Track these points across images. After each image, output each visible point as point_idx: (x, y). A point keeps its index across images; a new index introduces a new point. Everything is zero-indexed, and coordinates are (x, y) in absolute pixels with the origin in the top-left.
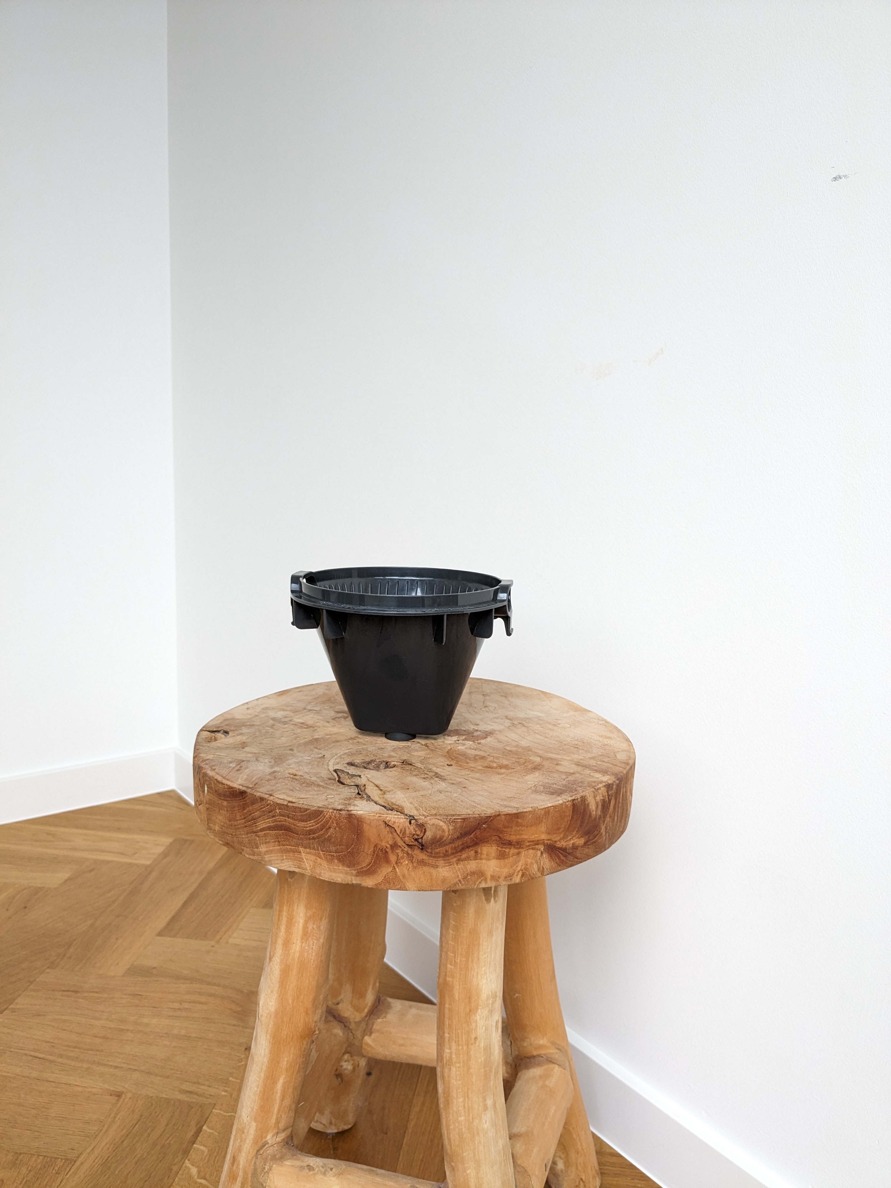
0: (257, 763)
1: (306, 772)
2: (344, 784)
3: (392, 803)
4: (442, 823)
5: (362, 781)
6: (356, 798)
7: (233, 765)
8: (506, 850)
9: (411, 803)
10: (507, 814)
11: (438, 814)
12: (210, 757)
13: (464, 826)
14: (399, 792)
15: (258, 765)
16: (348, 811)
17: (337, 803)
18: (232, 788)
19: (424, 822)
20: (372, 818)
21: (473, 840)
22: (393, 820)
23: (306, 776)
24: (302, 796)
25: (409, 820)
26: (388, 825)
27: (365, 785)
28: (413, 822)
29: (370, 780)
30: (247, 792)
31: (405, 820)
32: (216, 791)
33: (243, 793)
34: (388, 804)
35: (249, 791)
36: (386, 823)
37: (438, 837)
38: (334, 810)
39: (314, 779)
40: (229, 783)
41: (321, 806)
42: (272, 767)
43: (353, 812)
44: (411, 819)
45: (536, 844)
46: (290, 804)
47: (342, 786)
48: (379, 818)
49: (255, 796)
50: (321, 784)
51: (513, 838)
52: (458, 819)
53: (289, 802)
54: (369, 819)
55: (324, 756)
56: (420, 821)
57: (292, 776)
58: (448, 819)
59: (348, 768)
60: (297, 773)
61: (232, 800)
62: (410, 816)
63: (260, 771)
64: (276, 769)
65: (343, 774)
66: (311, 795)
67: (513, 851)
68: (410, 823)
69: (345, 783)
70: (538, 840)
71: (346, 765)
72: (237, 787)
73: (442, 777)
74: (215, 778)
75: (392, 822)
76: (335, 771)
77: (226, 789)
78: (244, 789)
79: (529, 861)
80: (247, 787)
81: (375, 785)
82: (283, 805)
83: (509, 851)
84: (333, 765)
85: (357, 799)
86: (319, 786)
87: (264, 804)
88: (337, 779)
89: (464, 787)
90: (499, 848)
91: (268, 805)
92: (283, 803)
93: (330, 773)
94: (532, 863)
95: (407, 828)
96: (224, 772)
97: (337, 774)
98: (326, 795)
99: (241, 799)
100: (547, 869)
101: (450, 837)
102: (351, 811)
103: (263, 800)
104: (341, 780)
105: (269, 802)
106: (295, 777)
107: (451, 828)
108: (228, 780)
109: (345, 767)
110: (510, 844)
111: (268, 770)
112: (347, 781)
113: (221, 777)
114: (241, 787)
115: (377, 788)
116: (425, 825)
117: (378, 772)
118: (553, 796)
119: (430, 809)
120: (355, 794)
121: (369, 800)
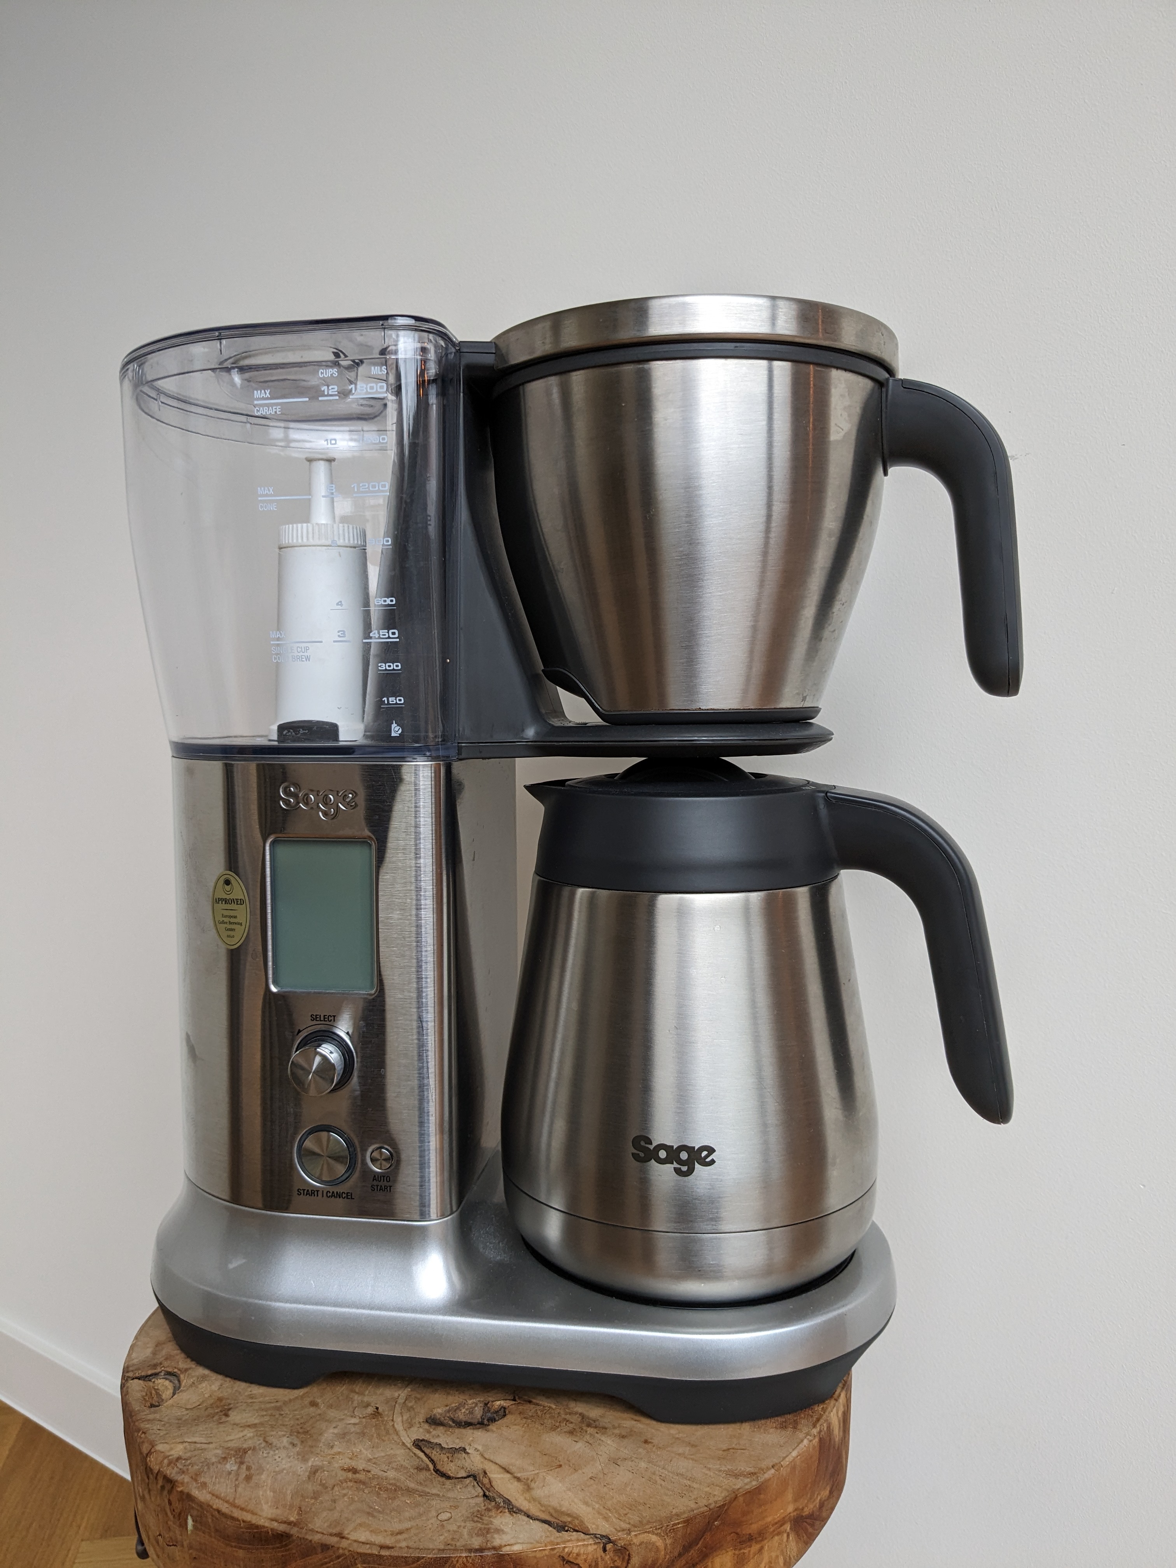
0: (272, 1453)
1: (370, 1460)
2: (449, 1478)
3: (556, 1510)
4: (654, 1538)
5: (474, 1462)
6: (489, 1510)
7: (231, 1466)
8: (745, 1551)
9: (586, 1503)
10: (746, 1493)
11: (645, 1522)
12: (178, 1450)
13: (688, 1532)
14: (549, 1478)
15: (277, 1457)
16: (494, 1548)
17: (465, 1532)
18: (257, 1527)
19: (627, 1543)
20: (539, 1555)
21: (702, 1551)
22: (576, 1551)
23: (375, 1471)
24: (398, 1527)
25: (602, 1545)
26: (568, 1562)
27: (485, 1473)
28: (609, 1546)
29: (487, 1456)
30: (292, 1535)
31: (595, 1547)
32: (217, 1531)
33: (280, 1539)
34: (551, 1515)
35: (294, 1531)
36: (563, 1559)
37: (650, 1562)
38: (470, 1551)
39: (391, 1474)
40: (248, 1517)
41: (442, 1547)
42: (303, 1458)
43: (506, 1550)
44: (605, 1541)
45: (781, 1526)
46: (384, 1553)
47: (448, 1482)
48: (553, 1552)
49: (311, 1541)
50: (412, 1485)
51: (754, 1528)
52: (679, 1523)
53: (382, 1547)
54: (535, 1557)
55: (377, 1408)
56: (621, 1543)
57: (350, 1475)
58: (663, 1529)
59: (434, 1432)
60: (353, 1464)
62: (602, 1536)
63: (288, 1473)
64: (314, 1461)
65: (434, 1452)
66: (411, 1519)
67: (755, 1547)
68: (605, 1550)
69: (452, 1475)
70: (784, 1518)
71: (426, 1426)
72: (267, 1524)
73: (597, 1423)
74: (214, 1507)
75: (575, 1555)
76: (418, 1444)
77: (242, 1528)
78: (282, 1528)
79: (774, 1554)
80: (290, 1523)
81: (503, 1468)
82: (371, 1555)
83: (749, 1551)
84: (405, 1430)
85: (493, 1513)
86: (409, 1491)
87: (331, 1556)
88: (431, 1467)
89: (646, 1442)
90: (737, 1552)
91: (338, 1557)
92: (369, 1551)
93: (411, 1454)
94: (777, 1557)
95: (600, 1559)
96: (224, 1488)
97: (423, 1452)
98: (434, 1514)
99: (278, 1548)
100: (794, 1557)
101: (668, 1557)
102: (500, 1547)
103: (328, 1548)
104: (439, 1467)
105: (341, 1551)
106: (357, 1475)
107: (669, 1541)
108: (242, 1509)
109: (429, 1432)
110: (751, 1539)
111: (302, 1469)
112: (450, 1468)
113: (226, 1505)
114: (275, 1525)
115: (508, 1476)
116: (629, 1548)
117: (489, 1434)
118: (788, 1432)
119: (625, 1512)
120: (481, 1500)
121: (513, 1510)
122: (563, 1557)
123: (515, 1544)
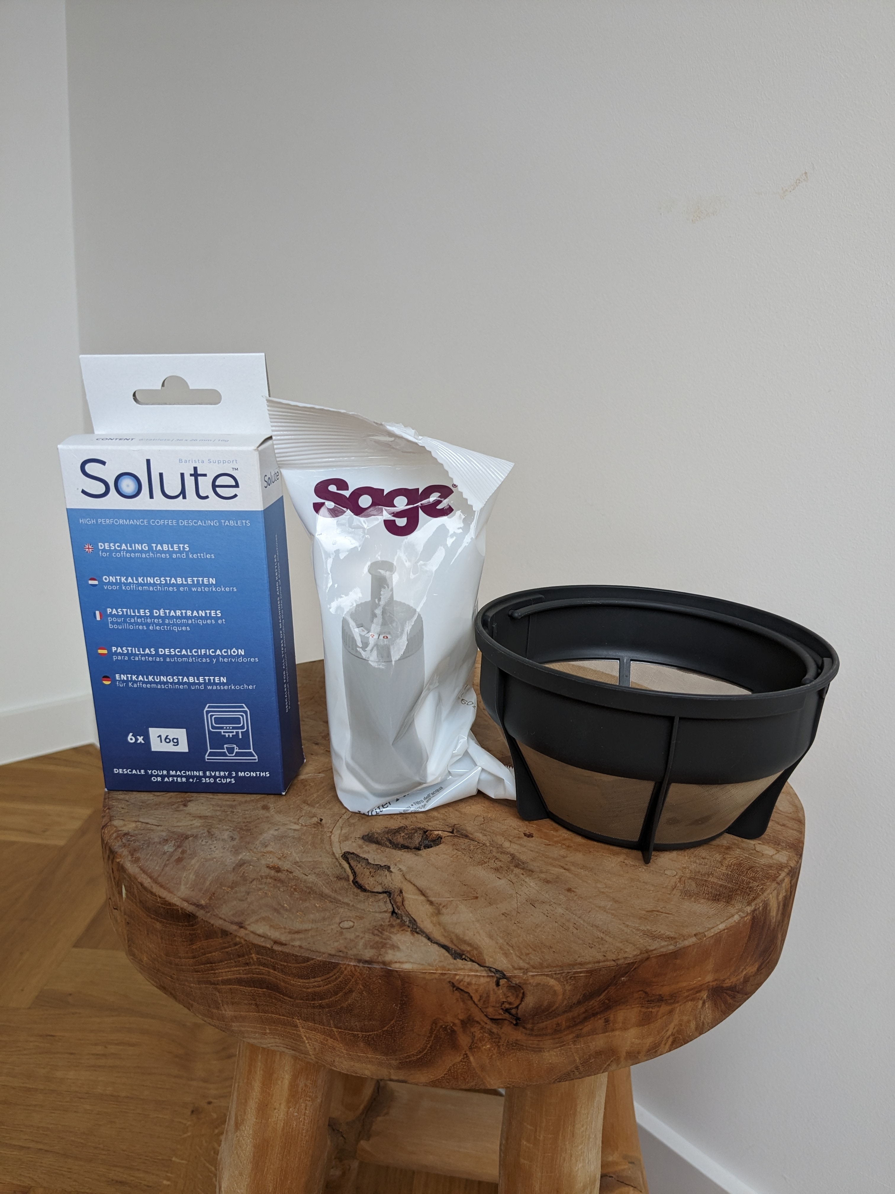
0: (210, 842)
1: (296, 863)
2: (364, 890)
3: (457, 936)
4: (552, 982)
5: (394, 880)
6: (392, 926)
7: (169, 848)
8: (653, 1010)
9: (491, 937)
10: (660, 956)
11: (545, 964)
12: (130, 827)
13: (591, 983)
14: (462, 908)
15: (212, 847)
16: (384, 963)
17: (361, 943)
18: (170, 904)
19: (522, 981)
20: (428, 977)
21: (604, 1002)
22: (467, 980)
23: (298, 873)
24: (298, 926)
25: (495, 979)
26: (458, 989)
27: (401, 892)
28: (503, 982)
29: (408, 877)
30: (197, 917)
31: (488, 980)
32: (140, 901)
33: (189, 918)
34: (452, 942)
35: (200, 913)
36: (453, 985)
37: (545, 1003)
38: (359, 961)
39: (311, 878)
40: (164, 894)
41: (333, 952)
42: (236, 851)
43: (396, 967)
44: (499, 976)
45: (697, 992)
46: (276, 948)
47: (362, 894)
48: (442, 977)
49: (213, 925)
50: (327, 891)
51: (666, 990)
52: (581, 972)
53: (276, 942)
54: (424, 978)
55: (321, 820)
56: (516, 981)
57: (273, 873)
58: (564, 975)
59: (366, 848)
60: (280, 863)
61: (170, 924)
62: (497, 971)
63: (217, 862)
64: (244, 855)
65: (359, 866)
66: (314, 921)
67: (664, 1008)
68: (498, 984)
69: (368, 888)
70: (701, 985)
71: (361, 842)
72: (178, 903)
73: (526, 865)
74: (139, 880)
75: (465, 983)
76: (346, 856)
77: (158, 903)
78: (191, 908)
79: (685, 1018)
80: (198, 906)
81: (419, 890)
82: (265, 948)
83: (658, 1012)
84: (340, 842)
85: (394, 930)
86: (322, 896)
87: (228, 942)
88: (351, 878)
89: (569, 890)
90: (644, 1010)
91: (236, 944)
92: (263, 944)
93: (337, 863)
94: (689, 1021)
95: (492, 992)
96: (154, 865)
97: (349, 864)
98: (337, 920)
99: (186, 926)
100: (708, 1023)
101: (565, 1002)
102: (390, 963)
103: (227, 935)
104: (358, 879)
105: (238, 939)
106: (279, 874)
107: (568, 988)
108: (161, 886)
109: (361, 847)
110: (661, 999)
111: (231, 860)
112: (369, 882)
113: (149, 880)
114: (185, 905)
115: (422, 898)
116: (524, 986)
117: (417, 858)
118: (720, 906)
119: (528, 952)
120: (388, 915)
121: (415, 929)
122: (453, 983)
123: (406, 962)
